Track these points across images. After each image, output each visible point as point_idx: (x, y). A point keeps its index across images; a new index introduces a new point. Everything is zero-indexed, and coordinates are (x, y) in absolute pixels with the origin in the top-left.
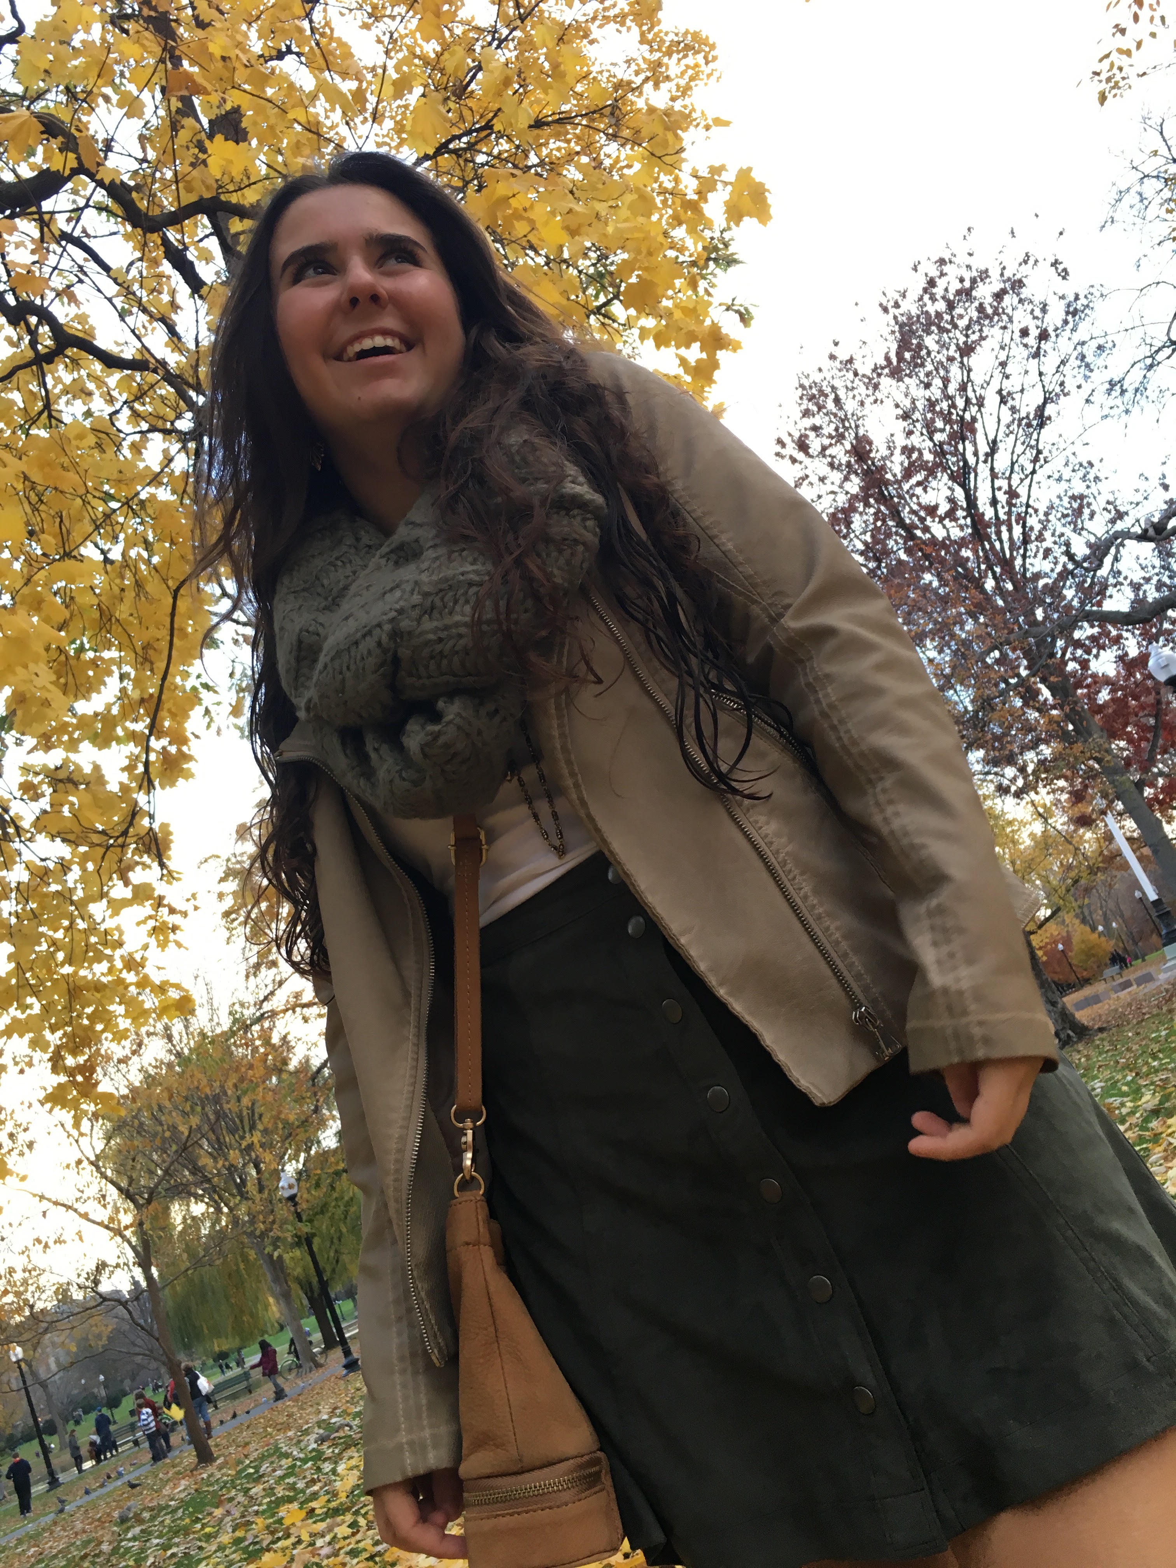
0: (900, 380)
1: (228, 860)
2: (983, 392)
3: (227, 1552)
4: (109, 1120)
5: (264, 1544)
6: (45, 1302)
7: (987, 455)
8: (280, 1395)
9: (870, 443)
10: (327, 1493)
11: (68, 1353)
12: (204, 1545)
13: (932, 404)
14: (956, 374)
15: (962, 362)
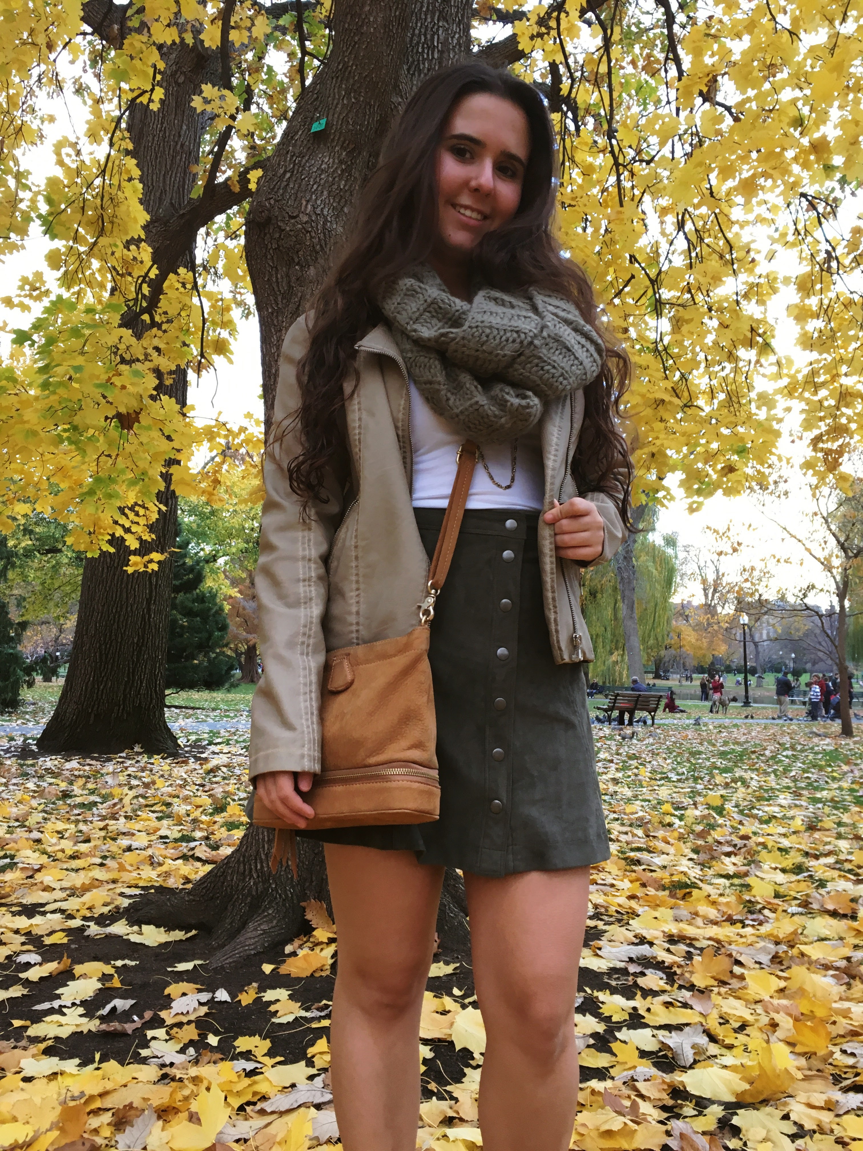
3: (844, 793)
4: (844, 492)
6: (770, 595)
12: (830, 781)
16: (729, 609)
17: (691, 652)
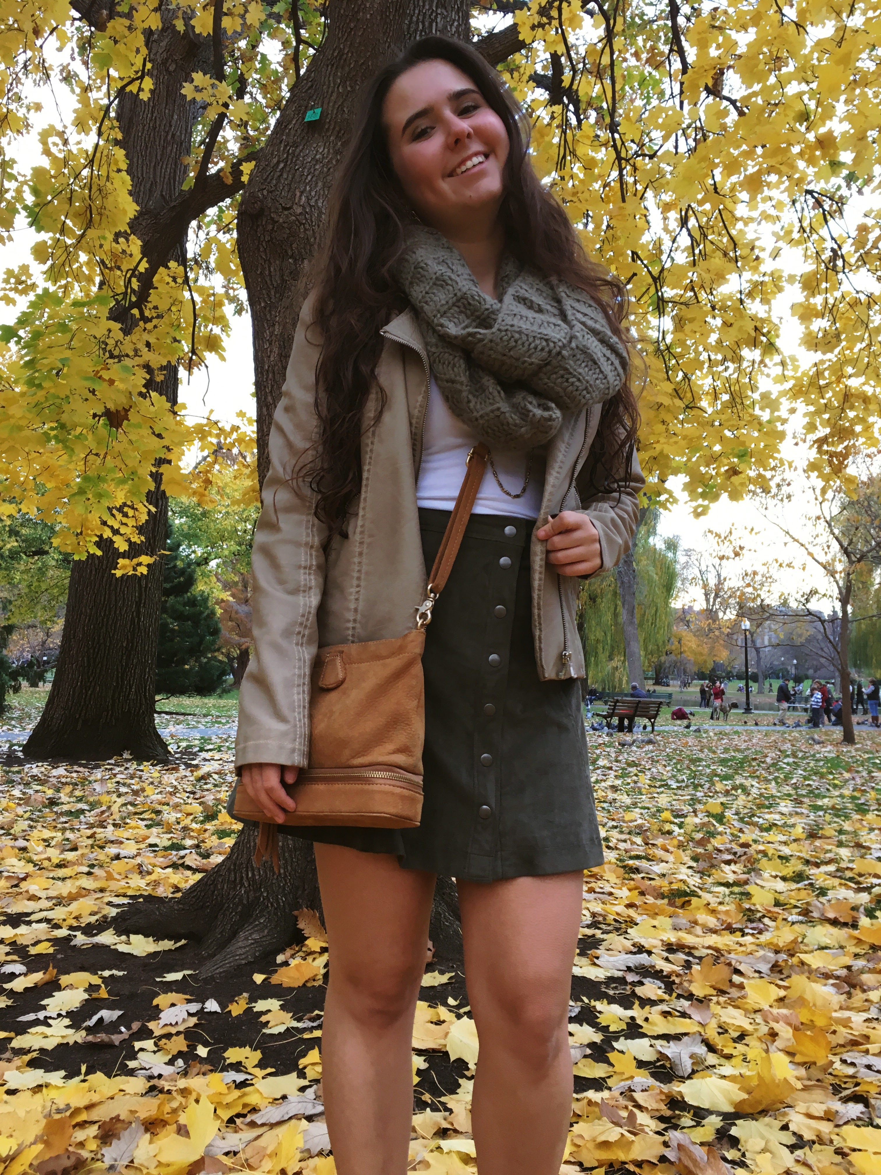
11: (778, 637)
16: (731, 615)
17: (691, 657)
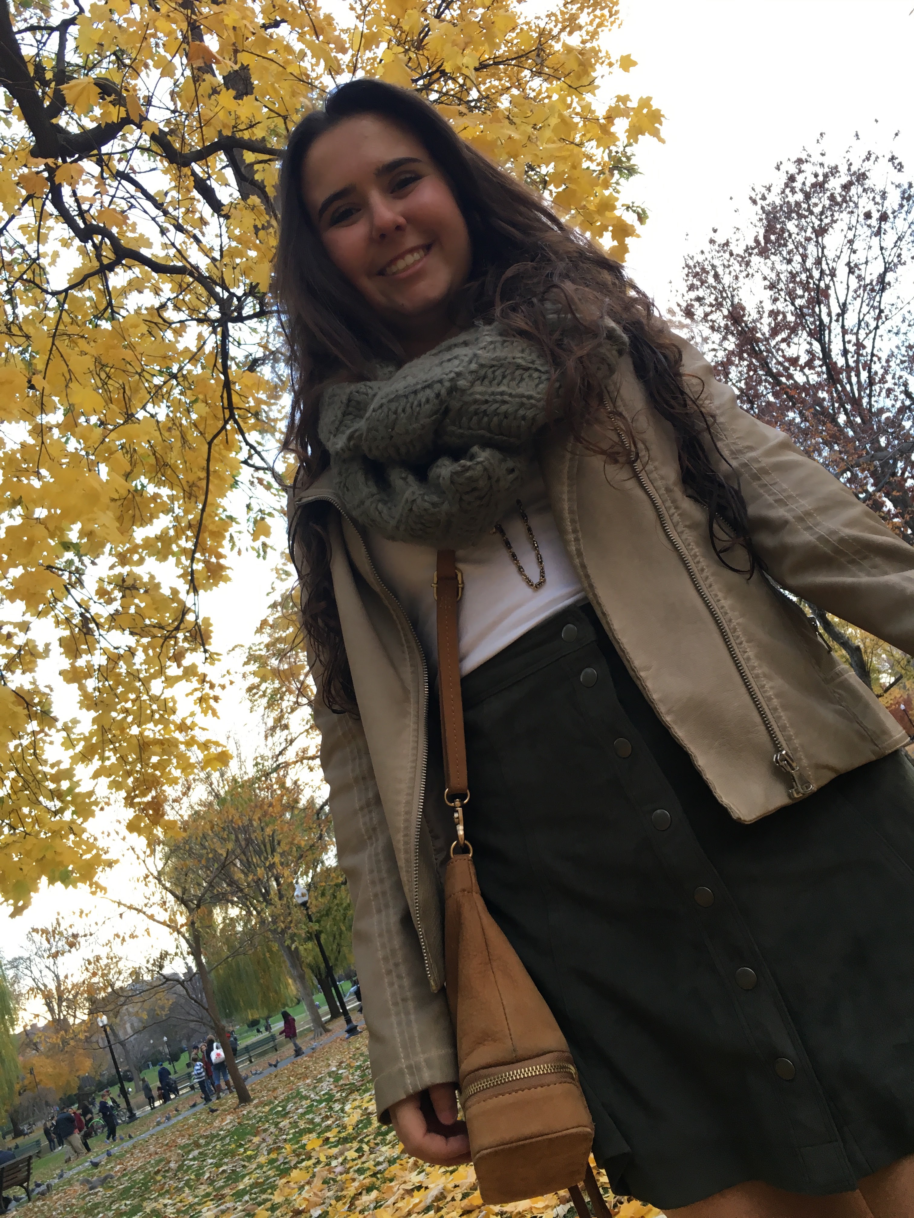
0: (767, 257)
1: (250, 648)
2: (834, 264)
3: (265, 1169)
4: (167, 845)
5: (292, 1164)
6: (122, 982)
7: (838, 315)
8: (298, 1052)
9: (743, 309)
10: (338, 1126)
11: (141, 1020)
12: (246, 1164)
13: (793, 276)
14: (812, 250)
15: (817, 242)
16: (82, 1015)
17: (51, 1085)
